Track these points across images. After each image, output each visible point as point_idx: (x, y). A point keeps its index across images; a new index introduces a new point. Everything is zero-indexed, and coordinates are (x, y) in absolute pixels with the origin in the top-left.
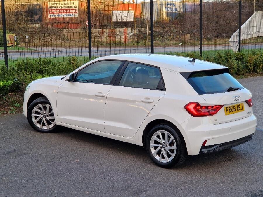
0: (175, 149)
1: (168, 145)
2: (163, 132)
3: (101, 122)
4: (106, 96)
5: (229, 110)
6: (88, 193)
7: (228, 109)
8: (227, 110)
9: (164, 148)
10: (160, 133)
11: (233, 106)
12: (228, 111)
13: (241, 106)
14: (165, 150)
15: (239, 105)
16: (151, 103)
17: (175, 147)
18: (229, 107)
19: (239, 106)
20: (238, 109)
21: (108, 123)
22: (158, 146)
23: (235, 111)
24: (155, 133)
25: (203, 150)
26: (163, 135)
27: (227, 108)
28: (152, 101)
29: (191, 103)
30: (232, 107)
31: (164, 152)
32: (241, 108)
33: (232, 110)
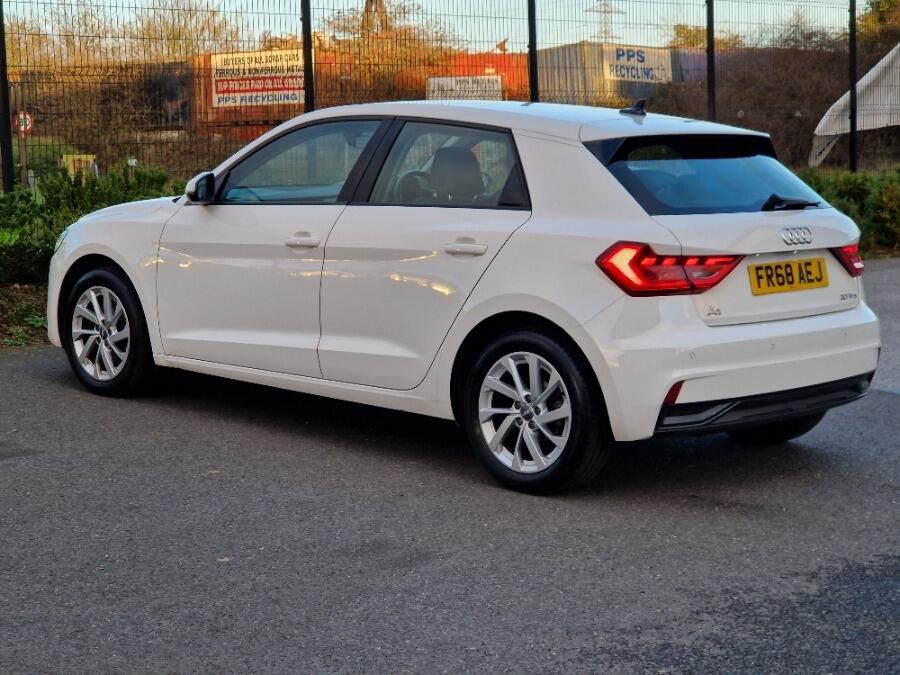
0: (567, 418)
1: (540, 406)
2: (522, 358)
3: (306, 341)
4: (322, 245)
5: (769, 277)
6: (226, 559)
7: (762, 273)
8: (759, 277)
9: (528, 417)
10: (511, 361)
11: (783, 266)
12: (764, 282)
13: (814, 269)
14: (531, 425)
15: (808, 264)
16: (476, 254)
17: (565, 410)
18: (768, 268)
19: (809, 268)
20: (801, 278)
21: (333, 343)
22: (508, 414)
23: (791, 283)
24: (494, 366)
25: (668, 421)
26: (523, 370)
27: (758, 269)
28: (480, 248)
29: (621, 245)
30: (778, 267)
31: (527, 433)
32: (815, 274)
33: (780, 280)
